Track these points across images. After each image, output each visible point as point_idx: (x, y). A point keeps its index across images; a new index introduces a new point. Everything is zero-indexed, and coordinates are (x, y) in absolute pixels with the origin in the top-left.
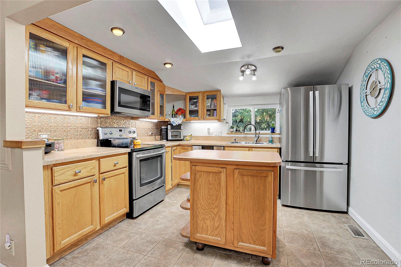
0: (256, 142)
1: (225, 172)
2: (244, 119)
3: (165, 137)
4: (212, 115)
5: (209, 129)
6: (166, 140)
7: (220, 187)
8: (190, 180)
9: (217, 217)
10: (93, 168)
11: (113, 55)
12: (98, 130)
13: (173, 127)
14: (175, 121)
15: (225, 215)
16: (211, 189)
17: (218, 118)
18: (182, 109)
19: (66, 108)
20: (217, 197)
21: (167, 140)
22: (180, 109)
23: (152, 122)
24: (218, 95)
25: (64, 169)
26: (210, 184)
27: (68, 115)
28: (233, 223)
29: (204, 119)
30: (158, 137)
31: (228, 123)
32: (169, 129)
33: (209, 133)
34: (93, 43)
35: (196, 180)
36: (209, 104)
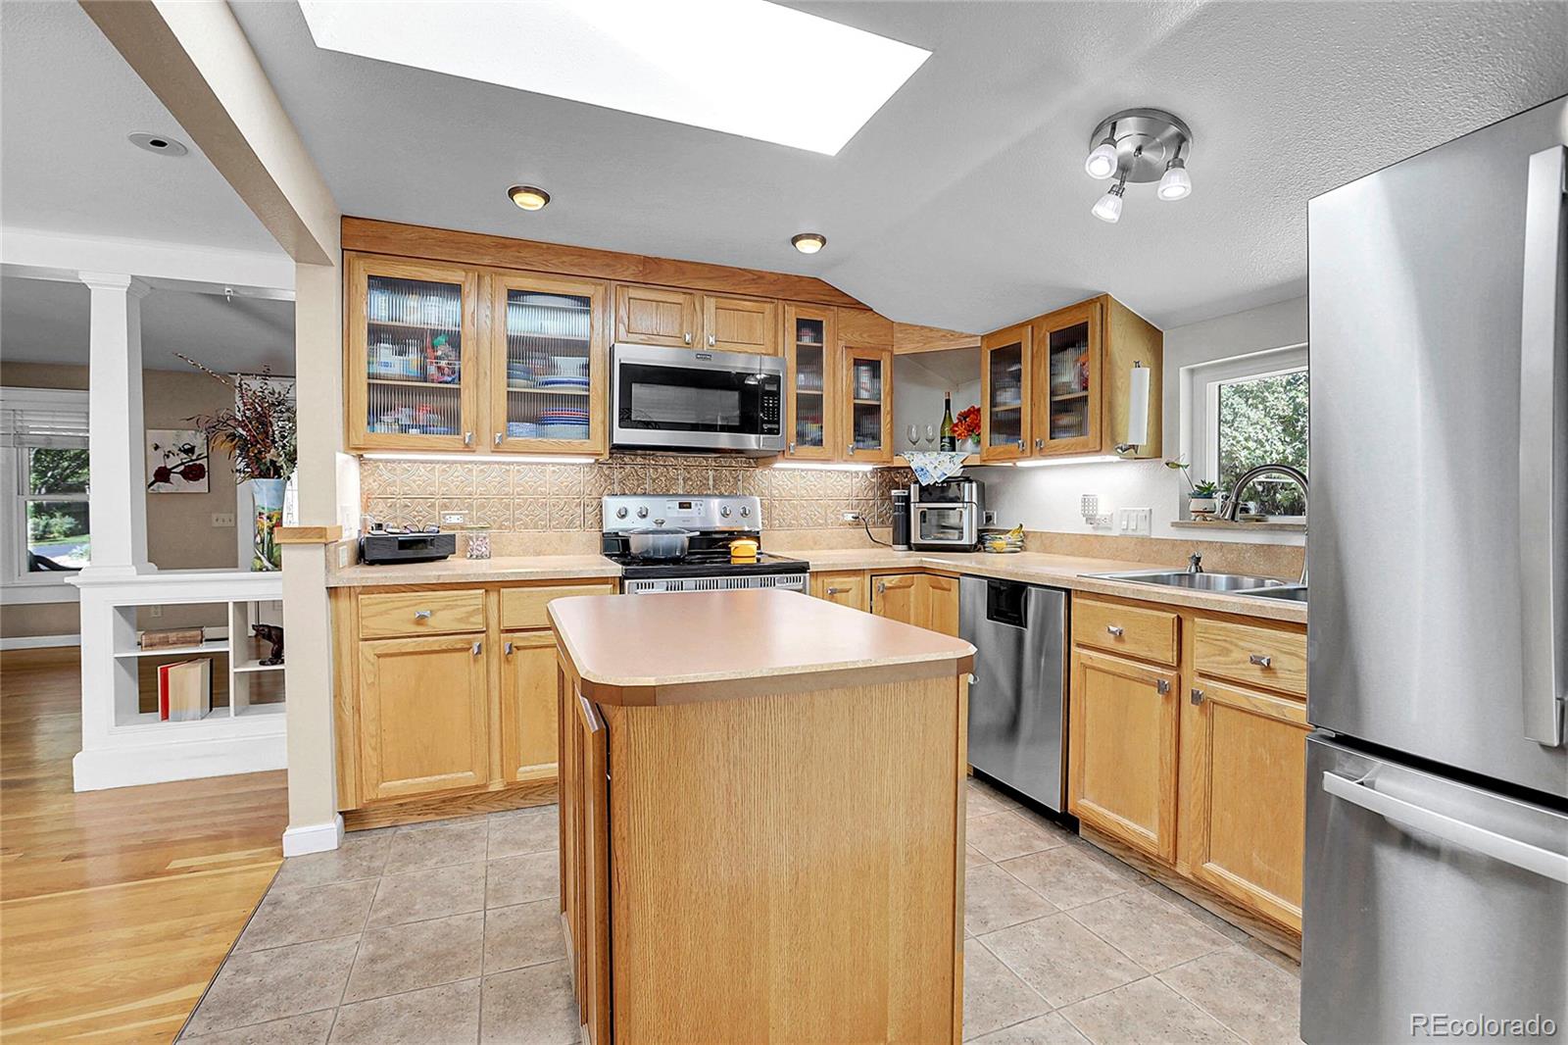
3: (900, 534)
6: (905, 547)
10: (474, 610)
11: (614, 266)
12: (602, 506)
13: (925, 492)
14: (930, 468)
17: (1092, 439)
18: (971, 411)
19: (457, 445)
22: (967, 414)
25: (387, 602)
27: (517, 463)
29: (1039, 451)
30: (886, 533)
31: (1179, 466)
32: (915, 498)
33: (1090, 518)
34: (541, 248)
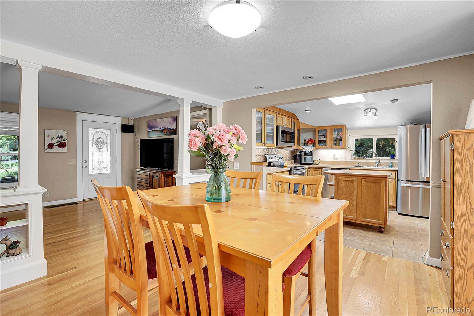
0: (377, 166)
1: (356, 181)
2: (365, 143)
3: (299, 162)
4: (338, 144)
5: (334, 155)
7: (353, 189)
8: (335, 185)
9: (351, 205)
11: (277, 110)
12: (266, 157)
13: (305, 154)
14: (307, 149)
15: (356, 204)
16: (347, 190)
17: (343, 146)
18: (312, 139)
19: (262, 145)
20: (351, 194)
21: (301, 164)
22: (310, 140)
23: (289, 150)
24: (344, 130)
26: (347, 187)
28: (361, 208)
29: (331, 148)
31: (351, 151)
32: (302, 155)
33: (334, 158)
35: (339, 184)
36: (336, 136)
